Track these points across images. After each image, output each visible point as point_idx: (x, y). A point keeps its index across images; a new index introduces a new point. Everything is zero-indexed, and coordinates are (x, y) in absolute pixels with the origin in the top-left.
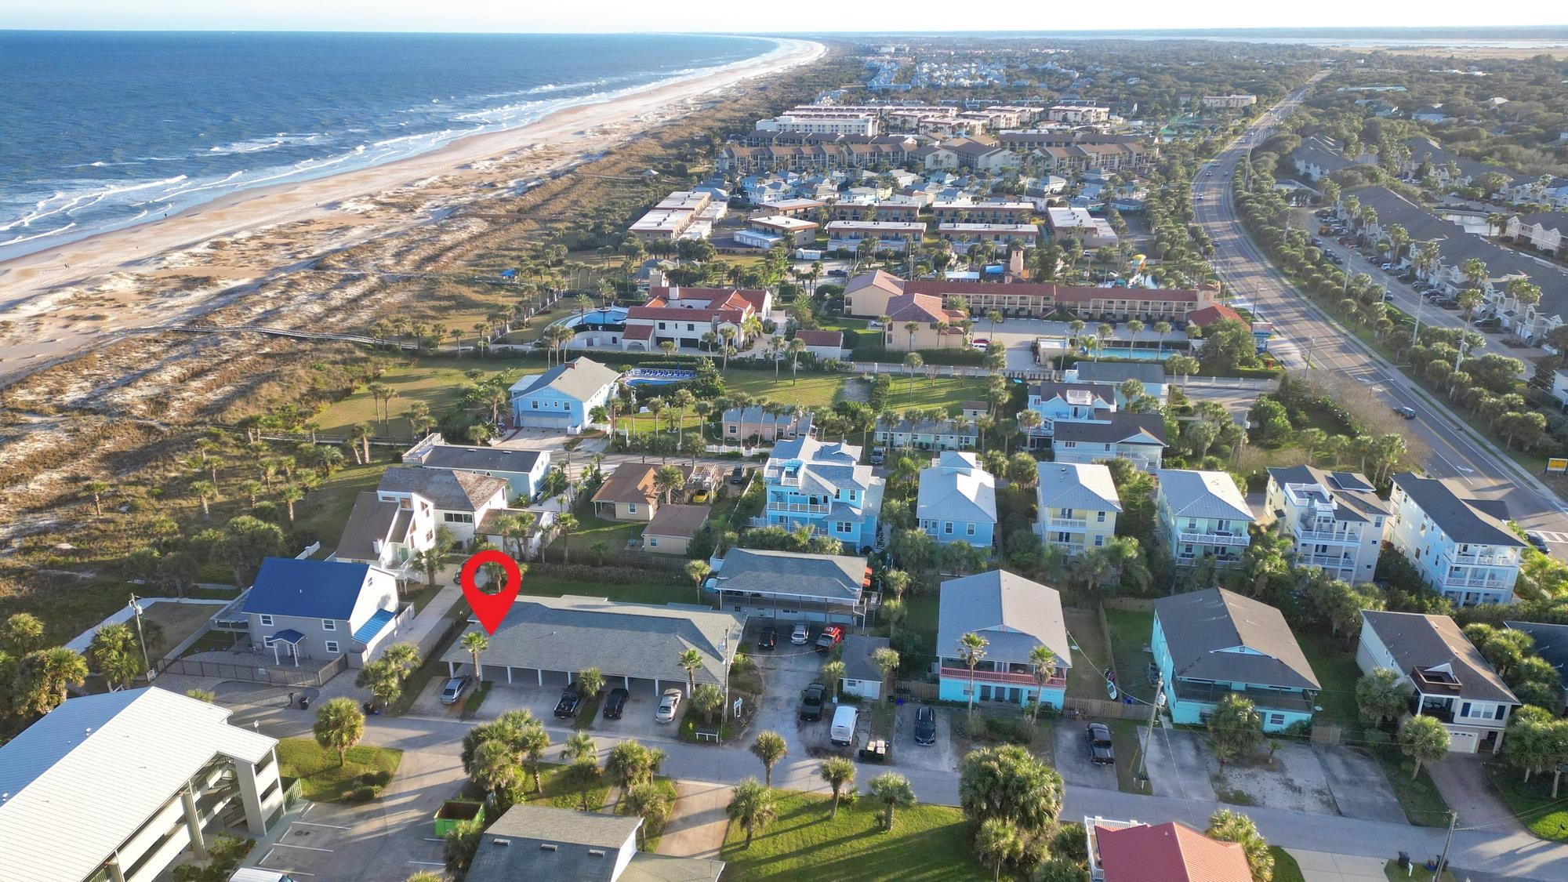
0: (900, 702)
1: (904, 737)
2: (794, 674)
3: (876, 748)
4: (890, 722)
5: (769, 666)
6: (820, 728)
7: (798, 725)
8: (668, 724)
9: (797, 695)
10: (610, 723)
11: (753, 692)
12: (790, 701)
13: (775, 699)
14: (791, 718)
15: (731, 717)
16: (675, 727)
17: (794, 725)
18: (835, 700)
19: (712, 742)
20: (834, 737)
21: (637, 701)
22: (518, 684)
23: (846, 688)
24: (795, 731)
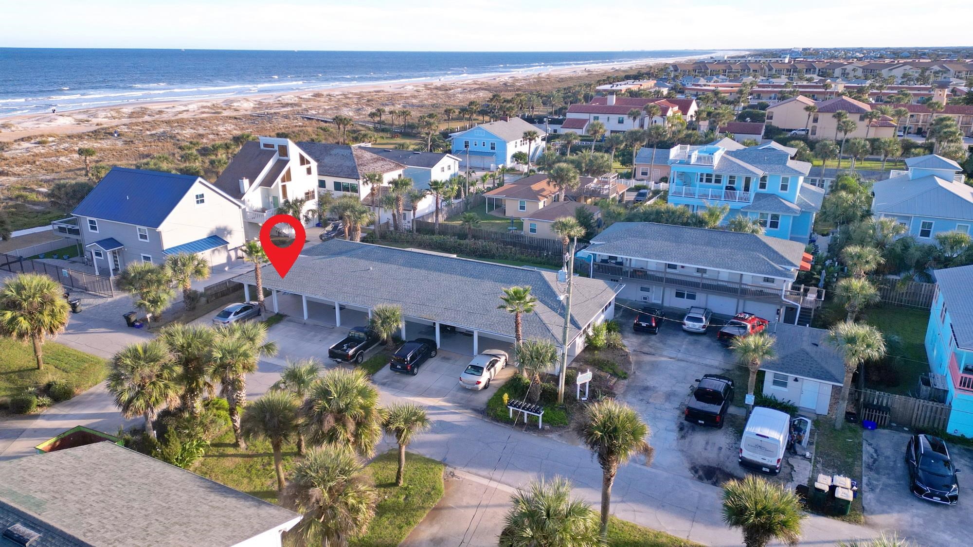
0: (871, 425)
1: (884, 479)
2: (683, 364)
3: (833, 488)
4: (855, 451)
5: (646, 349)
6: (721, 439)
7: (681, 429)
8: (475, 391)
9: (684, 389)
10: (397, 376)
11: (615, 374)
12: (669, 396)
13: (646, 389)
14: (671, 415)
15: (570, 397)
16: (483, 398)
17: (674, 427)
18: (750, 399)
19: (532, 426)
20: (747, 454)
21: (446, 359)
22: (312, 322)
23: (769, 389)
24: (674, 435)
